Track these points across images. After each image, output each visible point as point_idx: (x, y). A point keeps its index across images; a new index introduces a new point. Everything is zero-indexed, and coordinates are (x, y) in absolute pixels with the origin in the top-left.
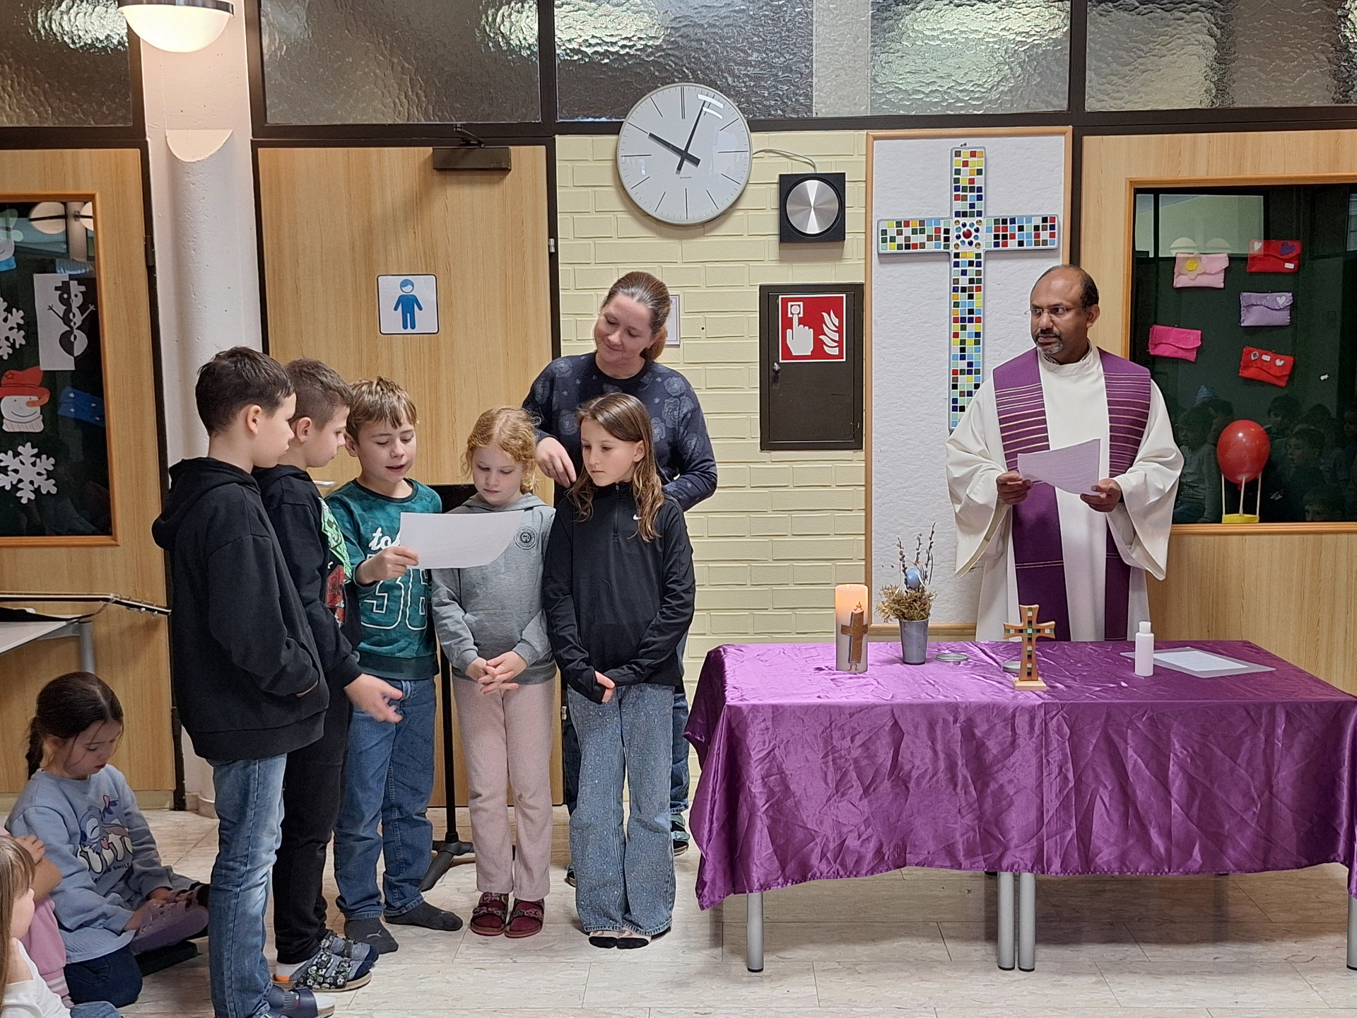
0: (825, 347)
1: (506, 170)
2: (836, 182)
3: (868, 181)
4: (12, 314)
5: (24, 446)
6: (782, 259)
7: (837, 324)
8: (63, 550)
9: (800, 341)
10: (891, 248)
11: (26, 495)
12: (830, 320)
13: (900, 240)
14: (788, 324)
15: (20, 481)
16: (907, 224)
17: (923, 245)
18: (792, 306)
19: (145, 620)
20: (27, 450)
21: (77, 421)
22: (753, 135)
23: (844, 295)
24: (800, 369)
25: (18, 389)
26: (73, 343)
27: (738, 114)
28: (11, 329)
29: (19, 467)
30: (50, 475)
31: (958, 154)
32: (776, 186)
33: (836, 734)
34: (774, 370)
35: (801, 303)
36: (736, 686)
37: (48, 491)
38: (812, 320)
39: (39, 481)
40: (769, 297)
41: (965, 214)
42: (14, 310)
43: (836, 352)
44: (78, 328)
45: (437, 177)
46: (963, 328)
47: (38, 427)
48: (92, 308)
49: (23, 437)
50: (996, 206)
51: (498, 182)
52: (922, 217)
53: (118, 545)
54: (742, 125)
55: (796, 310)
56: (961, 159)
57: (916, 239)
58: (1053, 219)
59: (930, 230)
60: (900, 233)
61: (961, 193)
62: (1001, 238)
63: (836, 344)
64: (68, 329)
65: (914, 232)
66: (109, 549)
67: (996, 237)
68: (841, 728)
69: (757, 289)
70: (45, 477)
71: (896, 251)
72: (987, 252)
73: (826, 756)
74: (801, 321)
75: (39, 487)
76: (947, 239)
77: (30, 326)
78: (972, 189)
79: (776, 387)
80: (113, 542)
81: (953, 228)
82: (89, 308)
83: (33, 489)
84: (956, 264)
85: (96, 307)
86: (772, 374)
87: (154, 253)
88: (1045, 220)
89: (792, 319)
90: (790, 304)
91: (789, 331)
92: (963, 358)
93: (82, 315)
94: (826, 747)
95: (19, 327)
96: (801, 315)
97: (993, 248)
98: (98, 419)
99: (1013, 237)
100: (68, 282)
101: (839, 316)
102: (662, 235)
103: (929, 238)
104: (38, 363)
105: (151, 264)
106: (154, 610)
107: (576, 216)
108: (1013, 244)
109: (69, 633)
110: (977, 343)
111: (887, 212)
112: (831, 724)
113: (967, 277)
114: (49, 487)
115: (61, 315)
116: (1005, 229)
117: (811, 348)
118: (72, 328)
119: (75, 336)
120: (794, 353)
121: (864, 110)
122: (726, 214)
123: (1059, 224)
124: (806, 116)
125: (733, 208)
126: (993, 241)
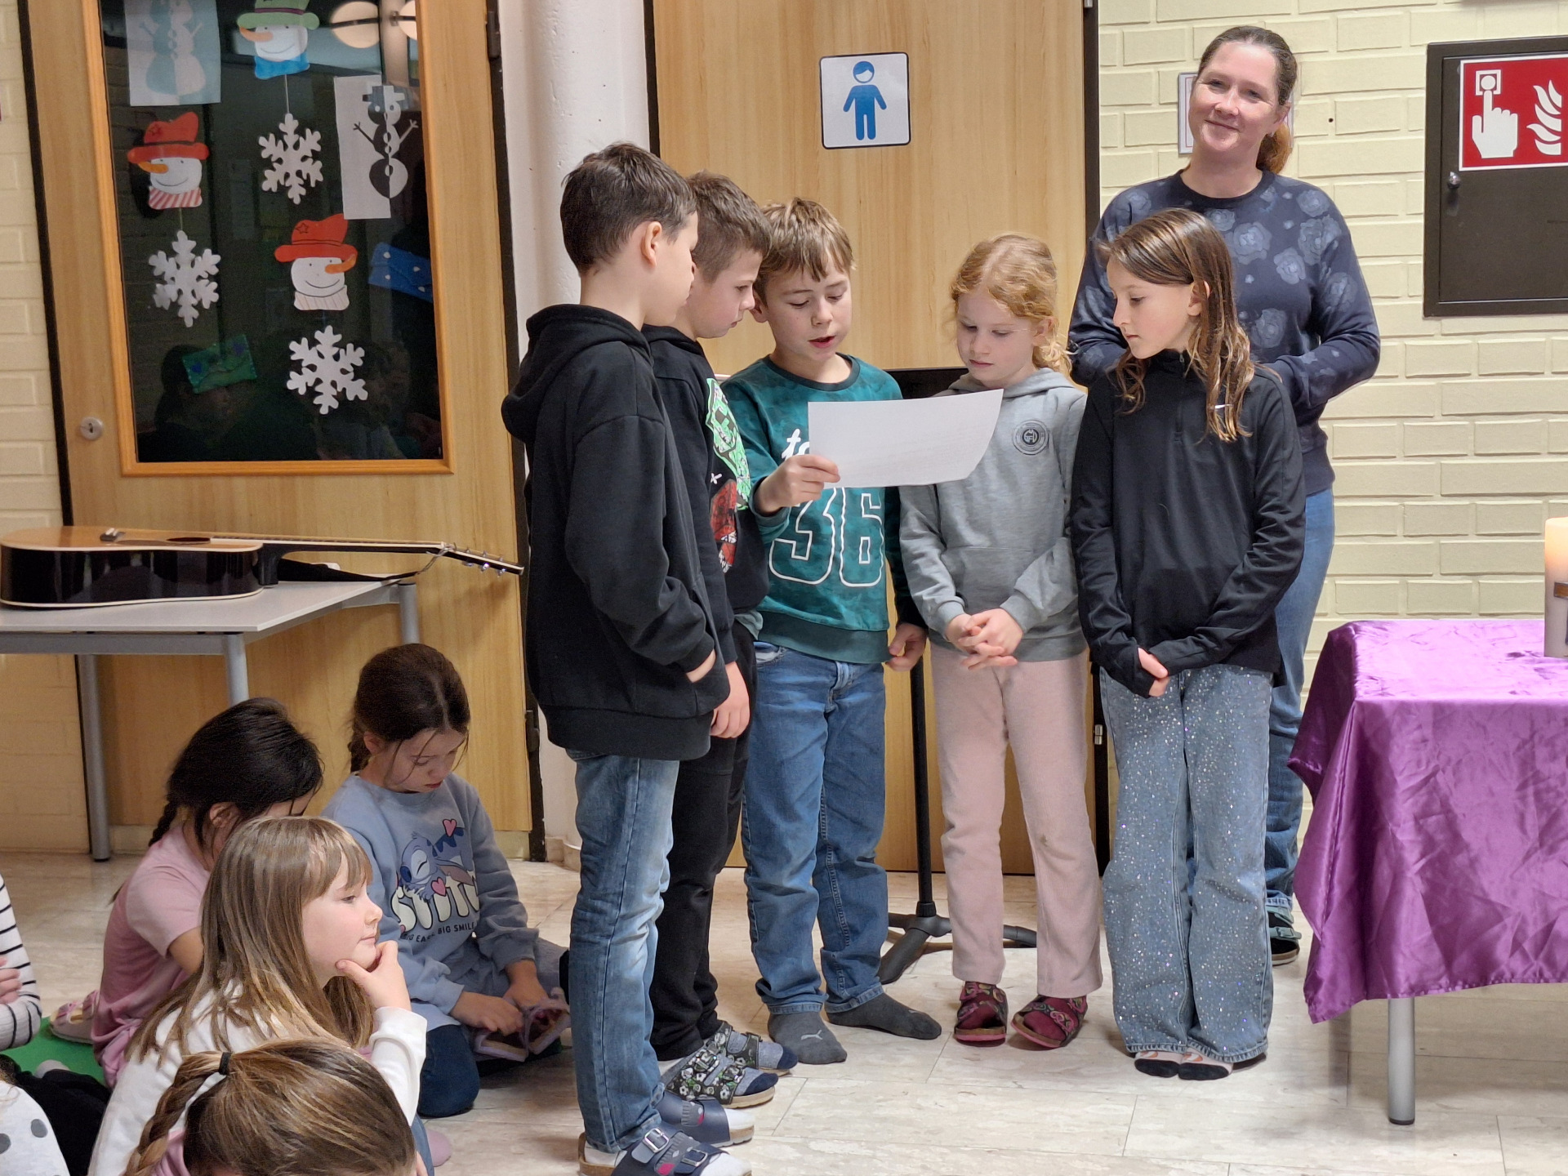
0: (1537, 142)
4: (305, 138)
5: (323, 331)
6: (1467, 1)
7: (1560, 105)
8: (376, 480)
9: (1495, 135)
11: (326, 402)
12: (1548, 99)
14: (1475, 106)
15: (318, 381)
18: (1482, 77)
19: (488, 583)
20: (327, 337)
21: (396, 293)
24: (1493, 182)
25: (316, 248)
26: (387, 179)
28: (304, 158)
29: (316, 361)
30: (359, 373)
33: (1541, 753)
34: (1450, 185)
35: (1498, 72)
36: (1374, 675)
37: (356, 397)
38: (1516, 97)
39: (344, 382)
40: (1444, 64)
42: (308, 131)
43: (1556, 151)
44: (393, 157)
47: (339, 301)
48: (413, 125)
53: (451, 473)
55: (1489, 83)
63: (1558, 138)
64: (381, 157)
66: (437, 479)
68: (1550, 743)
69: (1423, 52)
70: (352, 375)
73: (1523, 786)
74: (1498, 102)
75: (344, 389)
77: (329, 154)
79: (1453, 213)
80: (444, 468)
82: (409, 125)
83: (335, 394)
85: (420, 124)
86: (1446, 190)
87: (498, 37)
89: (1481, 98)
90: (1479, 73)
91: (1476, 119)
93: (400, 135)
94: (1523, 772)
95: (316, 156)
96: (1498, 92)
98: (422, 289)
100: (382, 87)
101: (1562, 91)
104: (340, 209)
105: (494, 54)
106: (499, 567)
109: (385, 599)
112: (1532, 737)
114: (357, 390)
115: (372, 138)
117: (1515, 145)
118: (386, 155)
119: (391, 168)
120: (1484, 155)
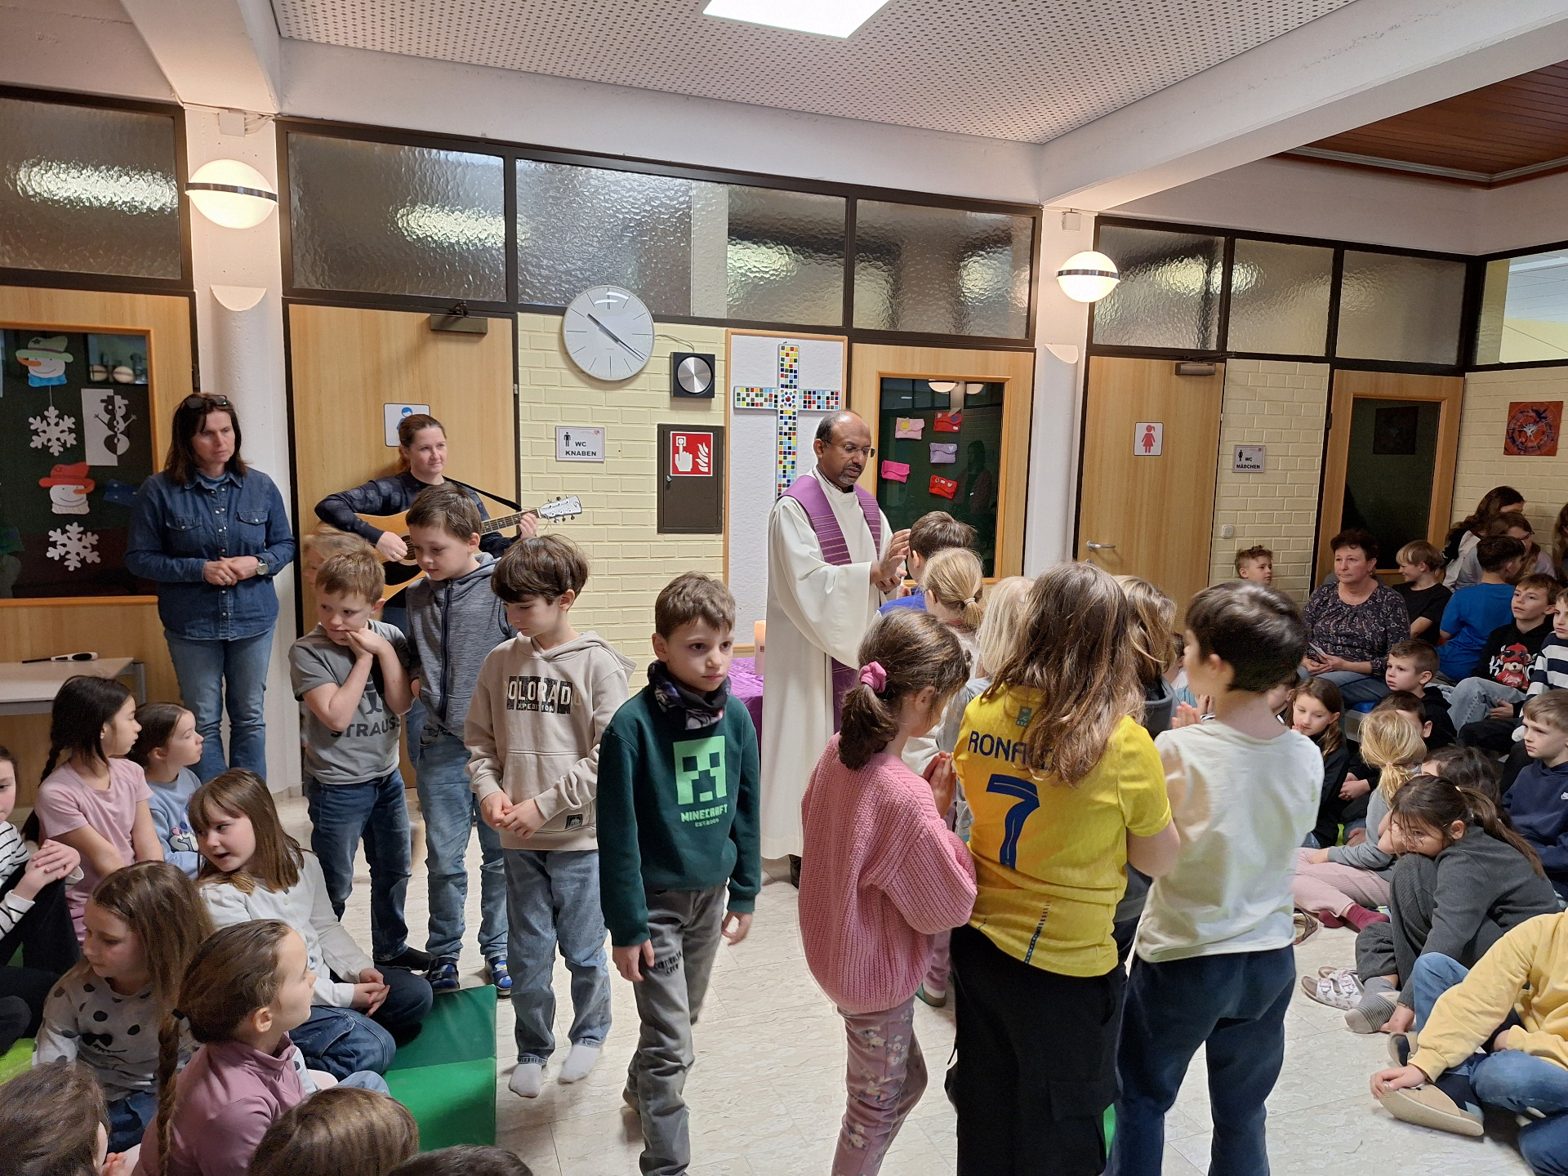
0: (699, 466)
1: (482, 334)
2: (709, 360)
3: (727, 361)
4: (63, 420)
5: (71, 525)
6: (672, 408)
7: (707, 452)
9: (683, 462)
10: (743, 405)
11: (73, 564)
12: (703, 449)
13: (748, 400)
14: (676, 450)
15: (68, 553)
16: (752, 390)
17: (762, 404)
18: (679, 439)
20: (74, 529)
21: (122, 506)
22: (655, 324)
23: (711, 434)
24: (684, 481)
25: (67, 480)
26: (116, 445)
27: (644, 309)
28: (62, 432)
29: (66, 541)
30: (94, 548)
31: (783, 348)
32: (668, 359)
34: (667, 481)
35: (685, 438)
37: (92, 561)
38: (692, 448)
39: (85, 553)
40: (664, 431)
41: (787, 387)
42: (66, 417)
43: (706, 470)
44: (121, 433)
45: (430, 336)
46: (785, 458)
47: (84, 510)
48: (136, 416)
49: (69, 519)
50: (804, 383)
51: (477, 342)
52: (761, 386)
54: (648, 317)
55: (681, 442)
56: (785, 352)
57: (758, 400)
58: (837, 394)
59: (766, 395)
60: (748, 395)
61: (784, 373)
62: (807, 403)
63: (706, 465)
64: (112, 433)
65: (757, 395)
67: (805, 402)
69: (656, 427)
70: (90, 550)
71: (745, 407)
72: (799, 411)
74: (685, 449)
75: (85, 557)
76: (776, 402)
77: (79, 430)
78: (791, 371)
79: (669, 492)
81: (780, 395)
82: (131, 417)
83: (79, 559)
84: (782, 418)
86: (666, 483)
88: (832, 393)
89: (678, 448)
90: (677, 438)
91: (677, 455)
92: (784, 476)
93: (125, 422)
95: (71, 431)
96: (685, 445)
97: (803, 409)
99: (814, 402)
100: (113, 397)
101: (708, 446)
102: (592, 386)
103: (766, 400)
104: (85, 460)
107: (532, 369)
108: (814, 407)
110: (793, 467)
111: (739, 382)
113: (787, 427)
114: (93, 558)
115: (106, 423)
116: (810, 398)
117: (691, 467)
118: (116, 433)
119: (118, 440)
120: (680, 470)
121: (723, 315)
122: (636, 375)
123: (840, 396)
124: (686, 314)
125: (641, 371)
126: (803, 404)
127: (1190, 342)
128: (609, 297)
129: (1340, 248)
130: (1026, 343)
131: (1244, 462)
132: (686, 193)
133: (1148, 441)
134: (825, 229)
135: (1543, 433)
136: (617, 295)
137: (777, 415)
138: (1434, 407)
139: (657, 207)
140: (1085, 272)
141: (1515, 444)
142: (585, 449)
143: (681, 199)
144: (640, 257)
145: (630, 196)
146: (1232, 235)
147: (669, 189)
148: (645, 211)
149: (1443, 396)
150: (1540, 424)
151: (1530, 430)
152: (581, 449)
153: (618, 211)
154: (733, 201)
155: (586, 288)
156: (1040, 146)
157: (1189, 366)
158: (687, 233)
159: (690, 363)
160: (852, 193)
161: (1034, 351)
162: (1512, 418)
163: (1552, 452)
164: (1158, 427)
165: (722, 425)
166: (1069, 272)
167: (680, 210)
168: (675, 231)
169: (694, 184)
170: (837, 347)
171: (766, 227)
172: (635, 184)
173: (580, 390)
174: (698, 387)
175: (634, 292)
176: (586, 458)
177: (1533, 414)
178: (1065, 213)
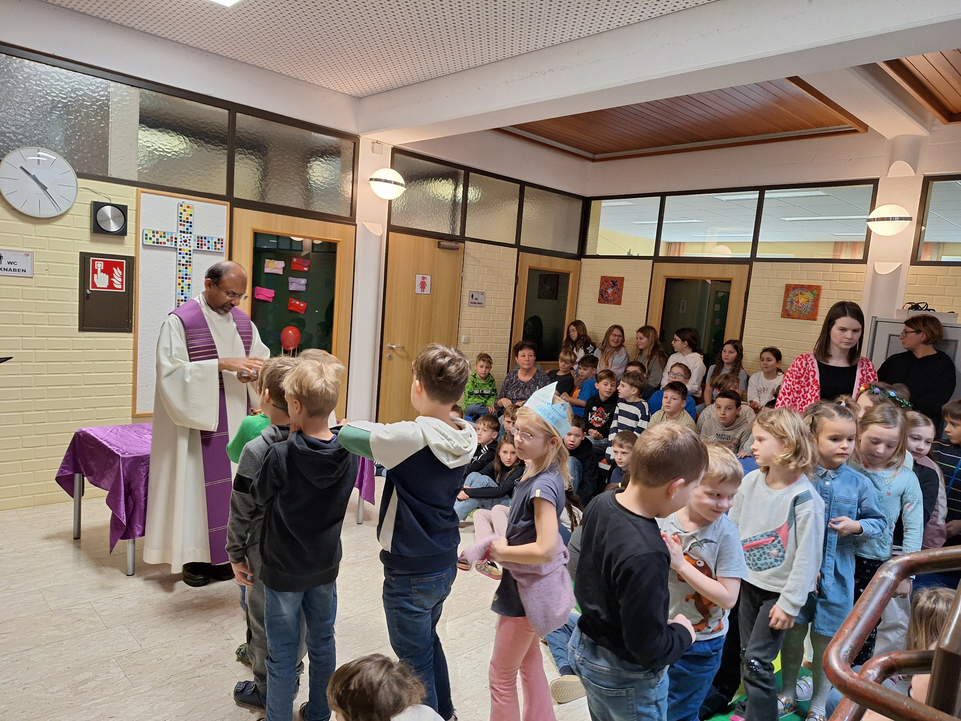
0: (114, 284)
2: (123, 209)
3: (137, 211)
6: (92, 240)
7: (121, 274)
10: (149, 243)
12: (117, 272)
13: (154, 239)
14: (95, 272)
16: (157, 233)
17: (165, 243)
22: (79, 180)
23: (125, 261)
24: (101, 294)
27: (70, 168)
31: (181, 206)
32: (89, 206)
34: (87, 293)
35: (102, 263)
38: (108, 270)
40: (85, 258)
41: (184, 232)
43: (120, 287)
46: (183, 281)
50: (197, 231)
52: (165, 231)
54: (72, 174)
55: (99, 266)
56: (183, 208)
57: (161, 240)
58: (222, 240)
59: (168, 237)
60: (154, 236)
61: (183, 223)
62: (200, 245)
63: (120, 283)
65: (161, 237)
67: (198, 244)
69: (78, 254)
71: (152, 244)
72: (194, 250)
74: (102, 271)
76: (176, 242)
78: (187, 222)
79: (88, 302)
81: (179, 238)
84: (180, 253)
86: (86, 295)
88: (219, 240)
89: (97, 270)
90: (96, 262)
91: (95, 275)
92: (182, 294)
96: (102, 268)
97: (196, 248)
99: (205, 245)
101: (122, 270)
102: (22, 220)
103: (168, 240)
108: (205, 248)
110: (189, 288)
111: (147, 226)
113: (185, 260)
116: (202, 241)
117: (107, 284)
120: (98, 286)
121: (134, 178)
122: (62, 215)
123: (224, 242)
124: (105, 175)
125: (66, 213)
126: (196, 245)
127: (445, 230)
128: (39, 156)
129: (523, 184)
130: (351, 220)
131: (474, 300)
132: (105, 89)
133: (423, 285)
134: (213, 129)
135: (615, 293)
136: (45, 155)
137: (176, 251)
138: (567, 275)
139: (80, 96)
140: (386, 181)
141: (603, 298)
142: (17, 267)
143: (101, 93)
144: (66, 130)
145: (58, 85)
146: (468, 170)
147: (91, 84)
148: (71, 97)
149: (571, 270)
150: (614, 288)
151: (610, 291)
152: (12, 267)
153: (47, 94)
154: (144, 100)
155: (18, 147)
156: (358, 99)
157: (445, 243)
158: (106, 117)
159: (108, 210)
160: (233, 108)
161: (356, 225)
162: (602, 284)
163: (619, 303)
164: (428, 277)
165: (133, 255)
166: (376, 180)
167: (100, 100)
168: (96, 115)
169: (112, 84)
170: (223, 209)
171: (170, 122)
172: (62, 77)
173: (12, 222)
174: (114, 227)
175: (61, 154)
176: (16, 274)
177: (611, 283)
178: (373, 143)
